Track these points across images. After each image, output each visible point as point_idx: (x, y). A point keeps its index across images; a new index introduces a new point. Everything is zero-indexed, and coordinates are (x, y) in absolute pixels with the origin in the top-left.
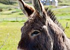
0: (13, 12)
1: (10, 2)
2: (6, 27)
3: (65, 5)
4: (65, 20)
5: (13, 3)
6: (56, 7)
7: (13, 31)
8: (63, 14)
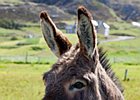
0: (19, 45)
1: (13, 25)
2: (5, 73)
3: (123, 35)
4: (122, 65)
5: (21, 26)
6: (106, 38)
7: (18, 82)
8: (118, 53)
